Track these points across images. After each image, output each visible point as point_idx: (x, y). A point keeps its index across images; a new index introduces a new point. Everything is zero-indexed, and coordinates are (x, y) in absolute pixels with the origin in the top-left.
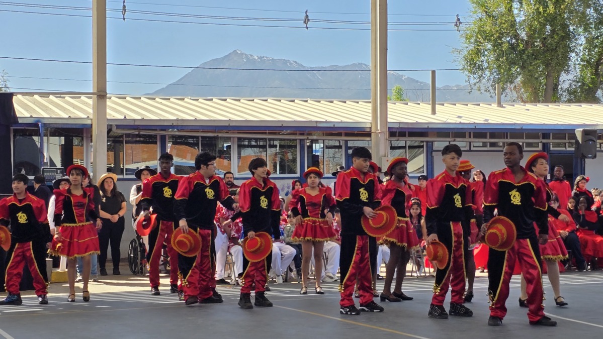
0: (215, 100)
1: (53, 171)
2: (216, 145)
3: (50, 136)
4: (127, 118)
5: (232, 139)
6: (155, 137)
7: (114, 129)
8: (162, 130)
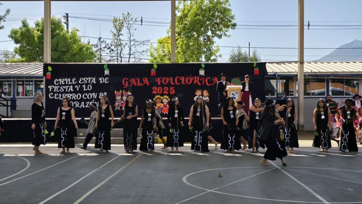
0: (350, 63)
1: (282, 94)
2: (351, 83)
3: (281, 79)
4: (313, 71)
5: (359, 80)
6: (324, 79)
7: (307, 76)
8: (327, 76)
